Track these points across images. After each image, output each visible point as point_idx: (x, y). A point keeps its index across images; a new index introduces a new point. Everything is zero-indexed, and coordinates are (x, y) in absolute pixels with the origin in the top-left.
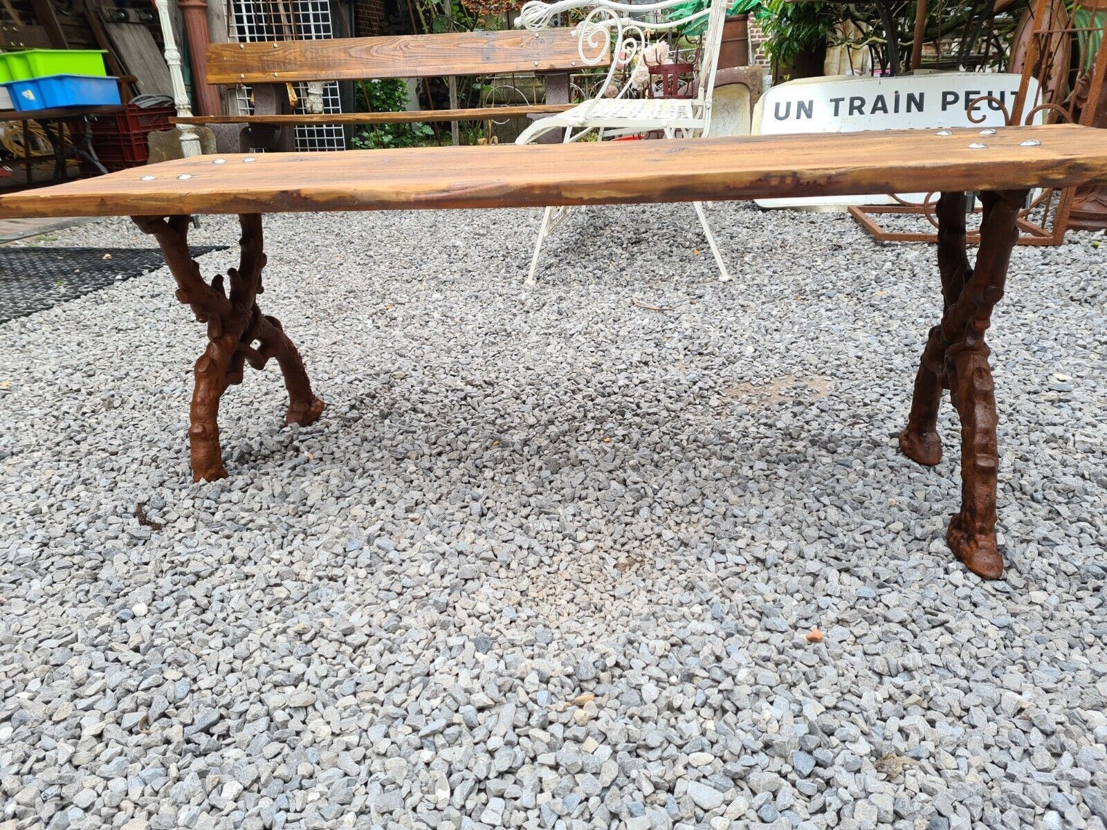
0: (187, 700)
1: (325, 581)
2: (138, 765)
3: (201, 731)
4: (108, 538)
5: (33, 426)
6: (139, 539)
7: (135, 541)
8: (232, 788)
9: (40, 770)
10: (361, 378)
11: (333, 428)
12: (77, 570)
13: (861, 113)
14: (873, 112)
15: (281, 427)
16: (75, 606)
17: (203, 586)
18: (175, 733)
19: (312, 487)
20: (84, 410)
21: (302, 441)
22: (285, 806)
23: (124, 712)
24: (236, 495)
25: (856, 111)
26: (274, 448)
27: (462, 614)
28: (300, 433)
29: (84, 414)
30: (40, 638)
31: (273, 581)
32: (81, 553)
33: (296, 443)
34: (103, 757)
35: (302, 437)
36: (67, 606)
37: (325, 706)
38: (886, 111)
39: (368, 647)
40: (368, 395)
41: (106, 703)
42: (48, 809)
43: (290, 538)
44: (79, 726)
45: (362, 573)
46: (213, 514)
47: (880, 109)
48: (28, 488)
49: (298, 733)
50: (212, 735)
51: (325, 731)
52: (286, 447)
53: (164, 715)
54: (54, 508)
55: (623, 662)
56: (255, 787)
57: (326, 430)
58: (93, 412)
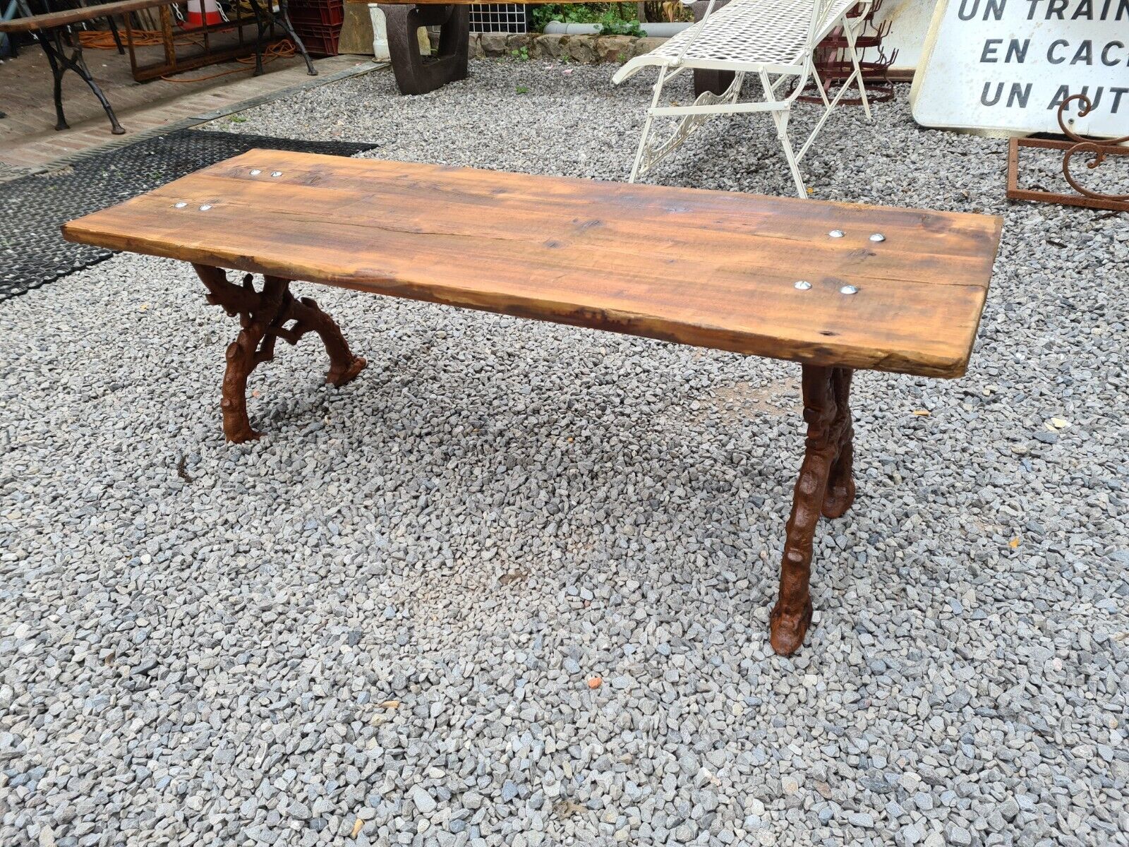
0: (143, 645)
1: (280, 554)
2: (96, 690)
3: (140, 673)
4: (151, 487)
5: (147, 357)
6: (174, 489)
7: (170, 491)
8: (137, 723)
9: (40, 682)
10: (409, 333)
11: (360, 392)
12: (124, 512)
13: (1061, 17)
14: (1074, 17)
15: (320, 386)
16: (111, 545)
17: (196, 543)
18: (125, 671)
19: (311, 457)
20: (188, 345)
21: (332, 402)
22: (165, 743)
23: (101, 647)
24: (251, 459)
25: (1054, 15)
26: (306, 409)
27: (353, 607)
28: (332, 394)
29: (188, 348)
30: (78, 571)
31: (242, 548)
32: (131, 497)
33: (326, 404)
34: (79, 679)
35: (332, 398)
36: (106, 544)
37: (221, 670)
38: (1090, 17)
39: (275, 625)
40: (405, 357)
41: (93, 638)
42: (33, 712)
43: (274, 507)
44: (73, 653)
45: (308, 551)
46: (230, 474)
47: (1084, 14)
48: (121, 424)
49: (198, 689)
50: (148, 676)
51: (212, 691)
52: (317, 407)
53: (124, 654)
54: (131, 448)
55: (433, 678)
56: (154, 725)
57: (355, 393)
58: (195, 347)
